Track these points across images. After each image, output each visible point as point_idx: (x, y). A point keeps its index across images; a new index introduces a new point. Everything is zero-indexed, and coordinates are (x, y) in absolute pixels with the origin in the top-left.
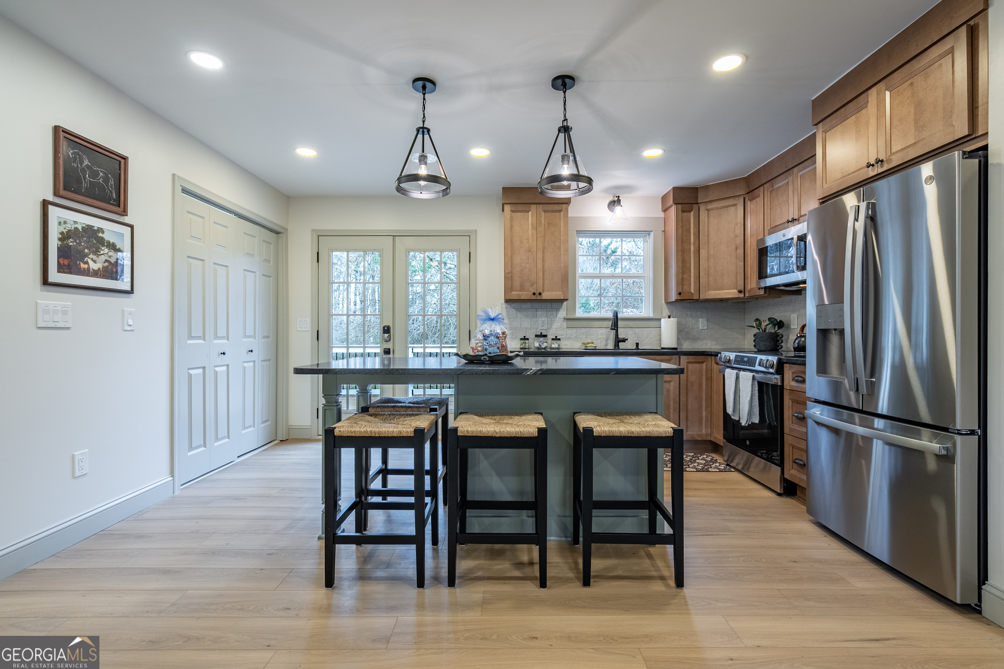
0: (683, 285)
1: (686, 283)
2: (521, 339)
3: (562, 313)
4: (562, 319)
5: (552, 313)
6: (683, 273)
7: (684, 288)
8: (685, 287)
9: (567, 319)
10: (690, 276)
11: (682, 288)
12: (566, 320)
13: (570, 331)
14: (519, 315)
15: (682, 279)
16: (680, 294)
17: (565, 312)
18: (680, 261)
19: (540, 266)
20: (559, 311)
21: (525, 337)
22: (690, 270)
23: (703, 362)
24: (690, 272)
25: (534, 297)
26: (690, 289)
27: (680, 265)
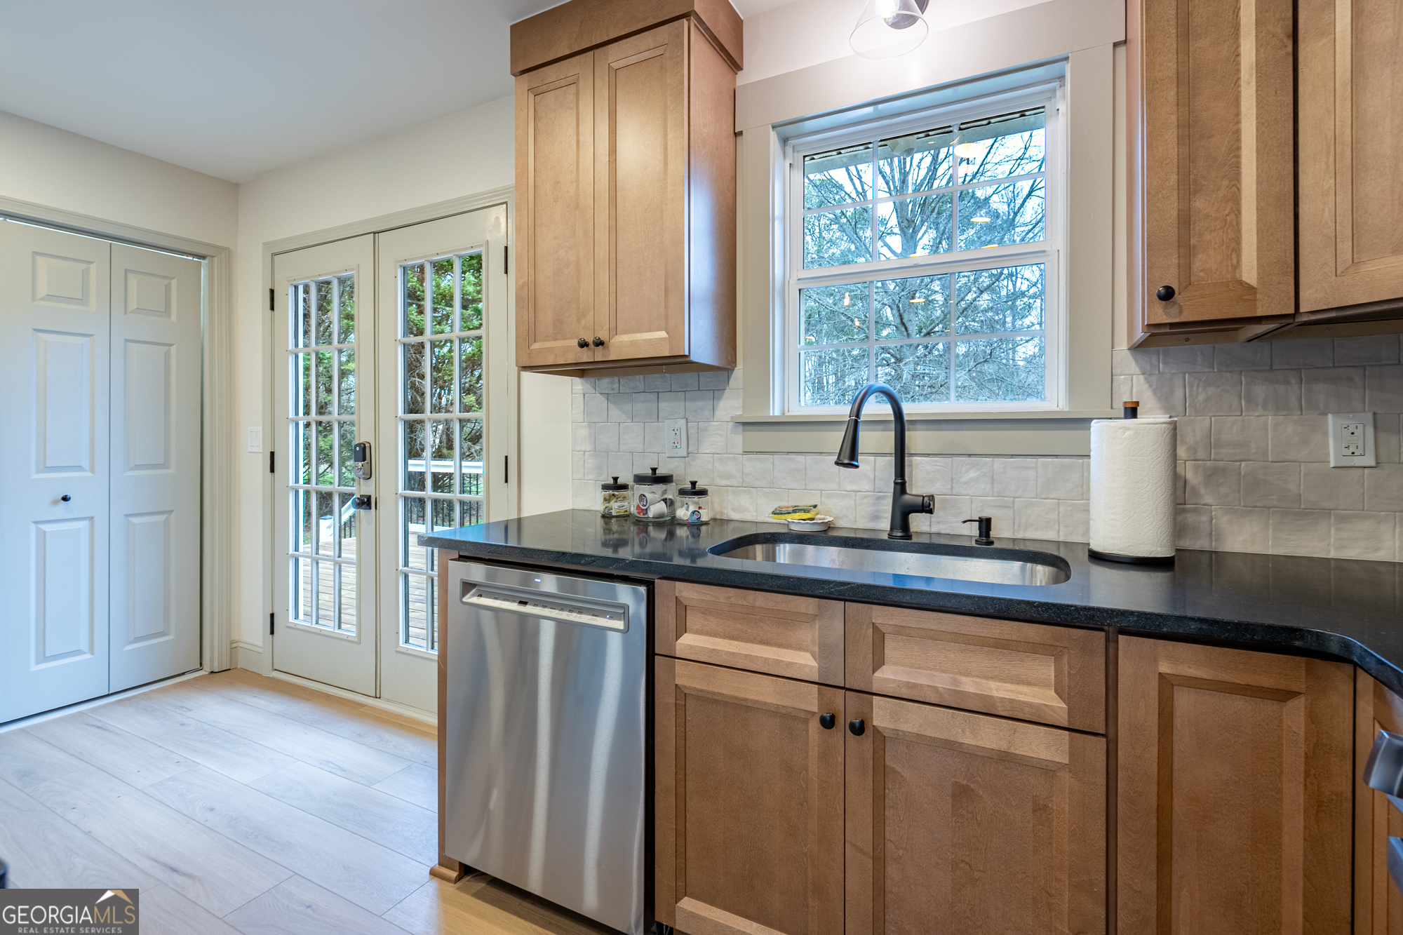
0: (1186, 248)
1: (1207, 237)
2: (605, 487)
3: (730, 406)
4: (731, 424)
5: (700, 404)
6: (1188, 187)
7: (1197, 265)
8: (1207, 262)
9: (745, 424)
10: (1235, 200)
11: (1186, 269)
12: (741, 428)
13: (753, 465)
14: (615, 413)
15: (1185, 220)
16: (1167, 295)
17: (738, 403)
18: (1171, 135)
19: (602, 251)
20: (719, 398)
21: (616, 479)
22: (1237, 166)
23: (1284, 696)
24: (1236, 177)
25: (585, 356)
26: (1237, 266)
27: (1170, 145)
